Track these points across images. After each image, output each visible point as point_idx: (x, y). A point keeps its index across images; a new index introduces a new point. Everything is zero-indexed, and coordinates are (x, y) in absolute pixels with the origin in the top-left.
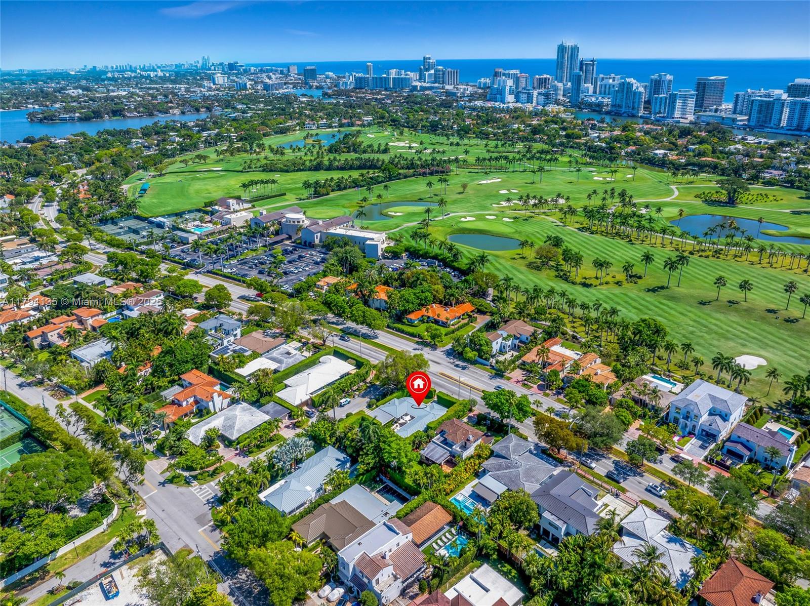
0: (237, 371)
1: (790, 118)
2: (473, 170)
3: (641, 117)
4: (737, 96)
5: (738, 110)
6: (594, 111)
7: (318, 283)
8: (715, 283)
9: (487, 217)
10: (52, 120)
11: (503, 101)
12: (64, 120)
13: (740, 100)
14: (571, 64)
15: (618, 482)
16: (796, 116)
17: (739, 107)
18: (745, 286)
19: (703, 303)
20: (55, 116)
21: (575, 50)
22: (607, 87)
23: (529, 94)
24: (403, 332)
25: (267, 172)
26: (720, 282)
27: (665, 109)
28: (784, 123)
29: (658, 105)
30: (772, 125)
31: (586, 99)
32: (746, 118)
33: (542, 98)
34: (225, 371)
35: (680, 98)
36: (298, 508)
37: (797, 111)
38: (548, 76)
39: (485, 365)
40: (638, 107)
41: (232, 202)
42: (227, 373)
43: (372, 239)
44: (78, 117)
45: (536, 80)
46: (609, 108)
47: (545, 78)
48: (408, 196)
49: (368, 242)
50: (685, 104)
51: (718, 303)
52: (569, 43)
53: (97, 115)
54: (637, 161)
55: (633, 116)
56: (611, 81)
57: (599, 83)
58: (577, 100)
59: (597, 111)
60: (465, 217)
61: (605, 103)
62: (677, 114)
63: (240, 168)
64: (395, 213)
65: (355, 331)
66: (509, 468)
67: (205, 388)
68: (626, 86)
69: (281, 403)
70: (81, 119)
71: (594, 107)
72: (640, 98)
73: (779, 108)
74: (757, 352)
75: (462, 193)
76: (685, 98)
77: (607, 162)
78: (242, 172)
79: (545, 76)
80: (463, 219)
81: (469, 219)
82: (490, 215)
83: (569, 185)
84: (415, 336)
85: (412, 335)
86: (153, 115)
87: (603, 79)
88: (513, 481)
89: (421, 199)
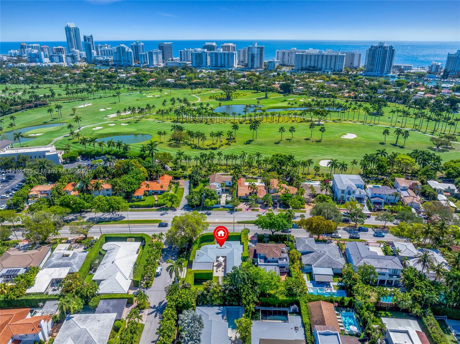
0: (28, 291)
1: (211, 61)
2: (65, 101)
3: (135, 66)
4: (181, 52)
5: (183, 60)
6: (104, 65)
7: (30, 194)
8: (280, 131)
9: (109, 125)
11: (41, 61)
13: (182, 54)
14: (76, 39)
15: (358, 238)
16: (214, 60)
17: (183, 58)
18: (292, 130)
19: (277, 143)
21: (76, 30)
22: (106, 51)
23: (59, 56)
24: (139, 206)
26: (282, 129)
27: (147, 60)
28: (209, 64)
29: (143, 59)
30: (203, 65)
31: (97, 58)
32: (190, 62)
33: (69, 59)
34: (17, 297)
35: (154, 54)
37: (214, 57)
38: (62, 47)
39: (218, 207)
40: (131, 61)
42: (23, 298)
43: (49, 151)
45: (54, 49)
46: (113, 63)
47: (61, 48)
48: (33, 122)
49: (47, 154)
50: (157, 57)
51: (283, 142)
52: (72, 25)
54: (159, 86)
55: (130, 66)
56: (106, 48)
57: (99, 50)
58: (91, 59)
59: (106, 65)
60: (94, 127)
61: (110, 60)
62: (155, 63)
64: (35, 134)
65: (100, 219)
66: (319, 257)
67: (18, 322)
68: (121, 49)
69: (110, 297)
71: (104, 63)
72: (131, 55)
73: (205, 57)
74: (323, 158)
75: (73, 114)
76: (157, 53)
77: (147, 88)
79: (60, 47)
80: (94, 129)
81: (98, 128)
82: (111, 123)
83: (137, 101)
84: (152, 206)
85: (148, 206)
87: (101, 47)
88: (331, 263)
89: (45, 123)
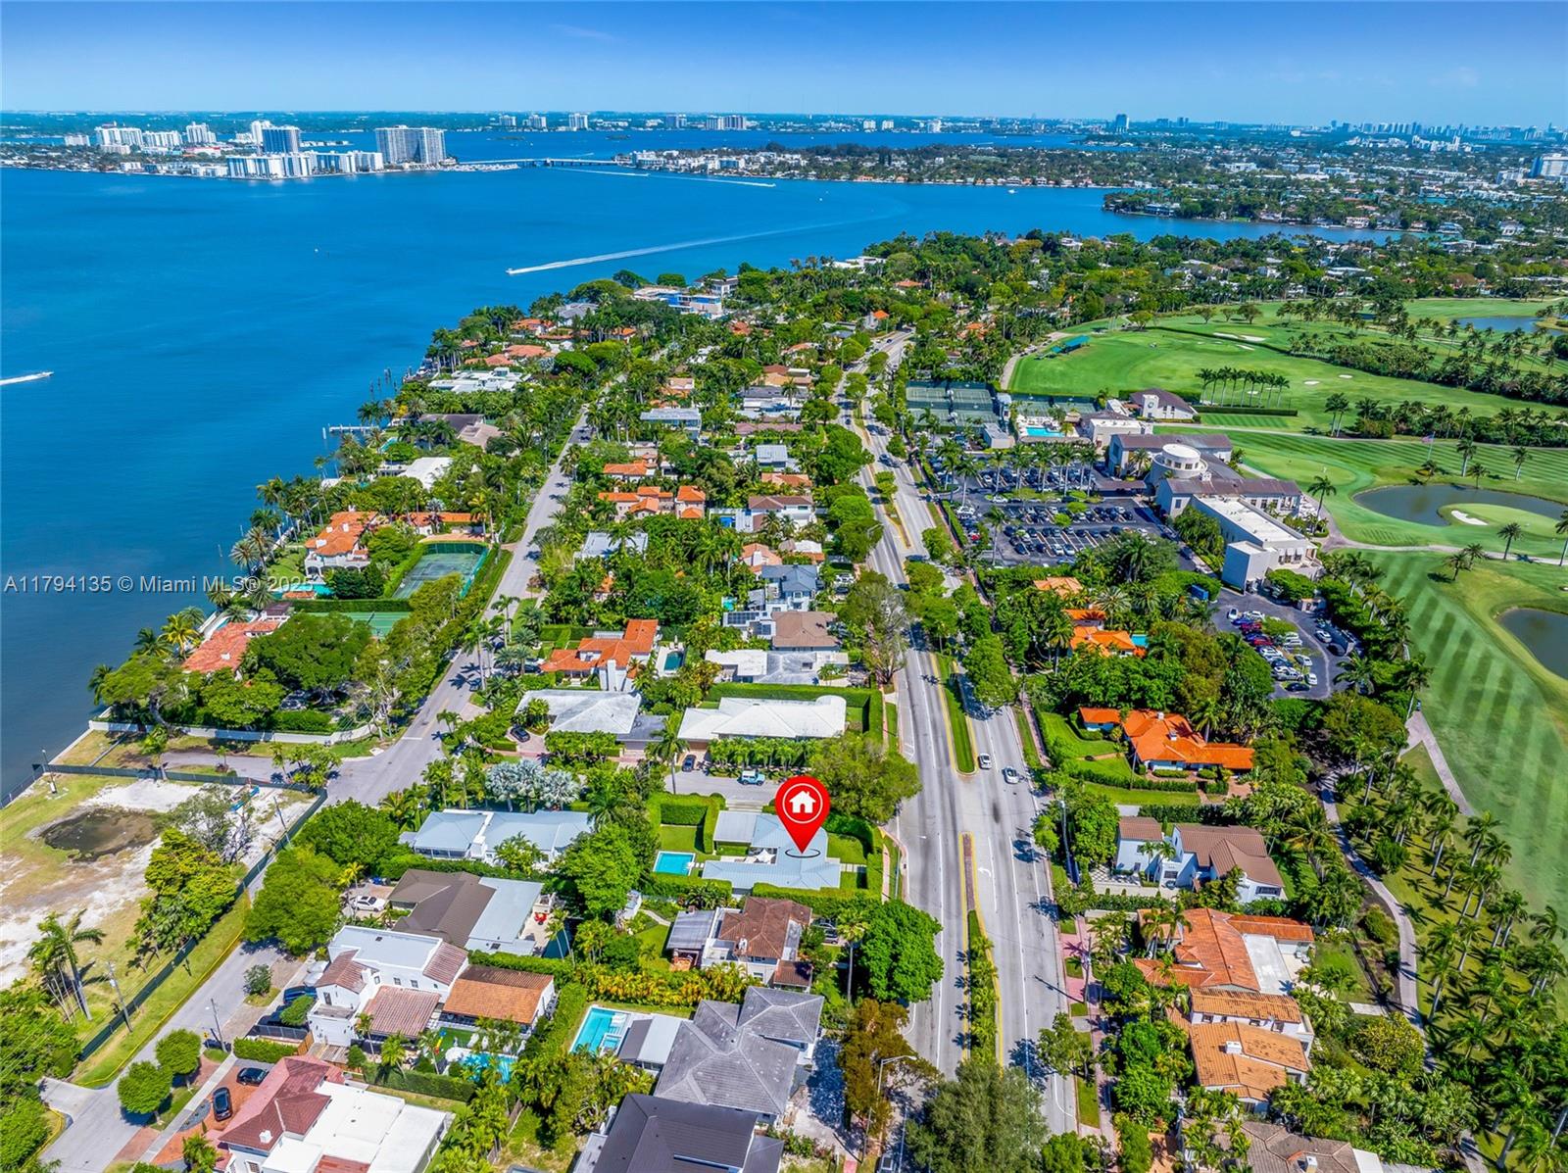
10: (1134, 209)
12: (1152, 212)
20: (1141, 203)
25: (1336, 364)
36: (437, 853)
41: (1151, 399)
44: (1176, 210)
53: (1208, 209)
63: (1288, 347)
69: (672, 724)
70: (1178, 214)
78: (1288, 353)
86: (1309, 223)
